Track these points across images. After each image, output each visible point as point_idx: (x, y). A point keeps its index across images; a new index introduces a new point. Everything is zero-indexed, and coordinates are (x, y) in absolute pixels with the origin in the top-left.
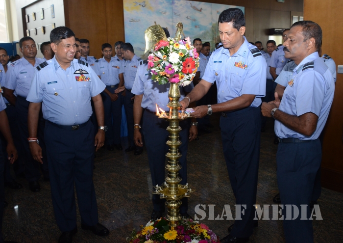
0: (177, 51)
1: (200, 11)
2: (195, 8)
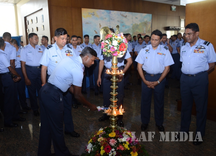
0: (116, 40)
1: (126, 17)
2: (122, 15)
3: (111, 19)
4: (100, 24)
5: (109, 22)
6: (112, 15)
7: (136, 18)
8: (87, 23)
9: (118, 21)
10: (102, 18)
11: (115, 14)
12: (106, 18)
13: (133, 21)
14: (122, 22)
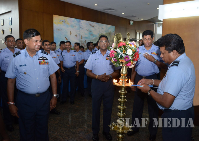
1: (94, 27)
2: (91, 25)
3: (81, 28)
4: (70, 31)
5: (78, 31)
6: (81, 23)
7: (102, 28)
8: (58, 30)
9: (87, 30)
10: (73, 26)
11: (84, 23)
12: (76, 26)
13: (99, 31)
14: (91, 31)
